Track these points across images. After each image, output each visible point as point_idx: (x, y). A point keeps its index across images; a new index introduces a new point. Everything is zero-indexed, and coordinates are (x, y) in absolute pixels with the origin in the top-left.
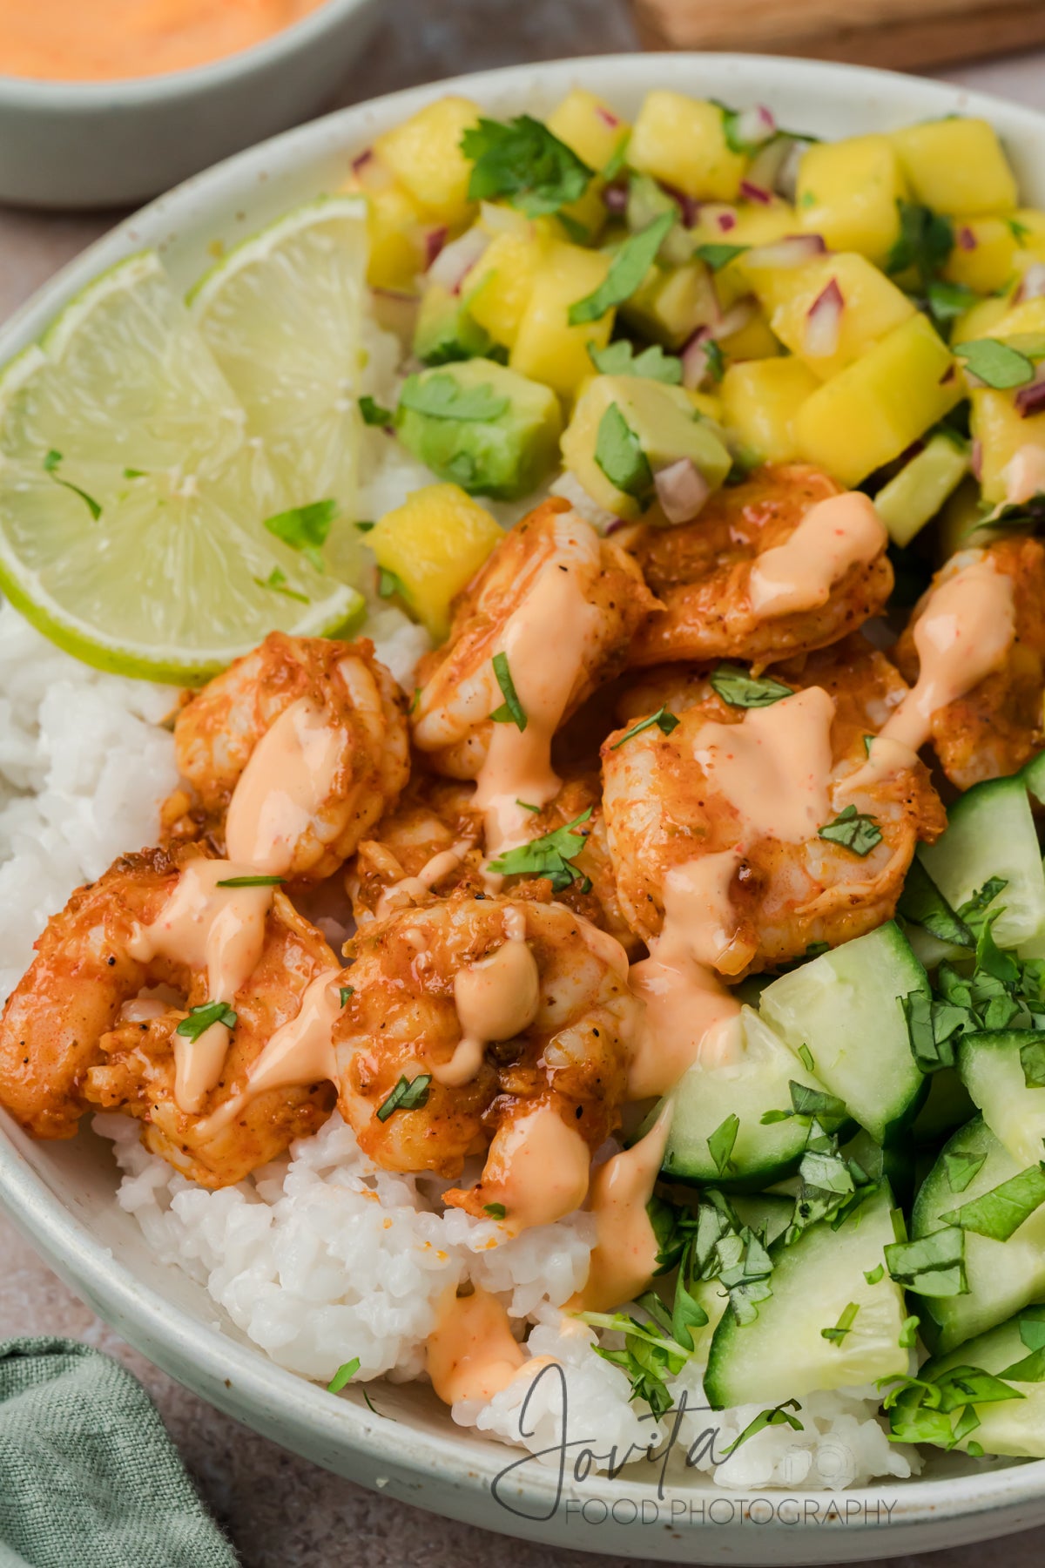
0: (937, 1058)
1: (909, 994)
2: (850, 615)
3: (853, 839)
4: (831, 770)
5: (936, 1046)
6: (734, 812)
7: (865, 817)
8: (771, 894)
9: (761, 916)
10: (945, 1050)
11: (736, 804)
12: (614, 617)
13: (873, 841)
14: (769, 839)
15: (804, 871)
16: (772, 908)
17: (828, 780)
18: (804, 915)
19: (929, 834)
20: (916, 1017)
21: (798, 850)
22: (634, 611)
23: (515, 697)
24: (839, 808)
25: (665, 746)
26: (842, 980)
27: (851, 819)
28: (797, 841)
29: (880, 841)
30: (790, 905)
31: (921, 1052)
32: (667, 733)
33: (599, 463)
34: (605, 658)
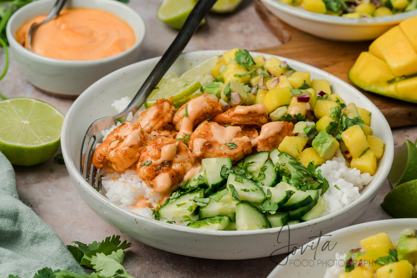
0: (224, 176)
1: (224, 165)
2: (252, 120)
3: (231, 146)
4: (234, 137)
5: (225, 175)
6: (212, 136)
7: (235, 145)
8: (212, 148)
9: (208, 150)
10: (226, 176)
11: (213, 135)
12: (211, 107)
13: (234, 148)
14: (216, 141)
15: (220, 148)
16: (211, 150)
17: (232, 138)
18: (215, 153)
19: (245, 150)
20: (223, 169)
21: (220, 145)
22: (216, 109)
23: (187, 112)
24: (232, 142)
25: (206, 124)
26: (217, 162)
27: (232, 144)
28: (221, 143)
29: (235, 148)
30: (214, 151)
31: (222, 174)
32: (208, 122)
33: (224, 91)
34: (206, 112)
